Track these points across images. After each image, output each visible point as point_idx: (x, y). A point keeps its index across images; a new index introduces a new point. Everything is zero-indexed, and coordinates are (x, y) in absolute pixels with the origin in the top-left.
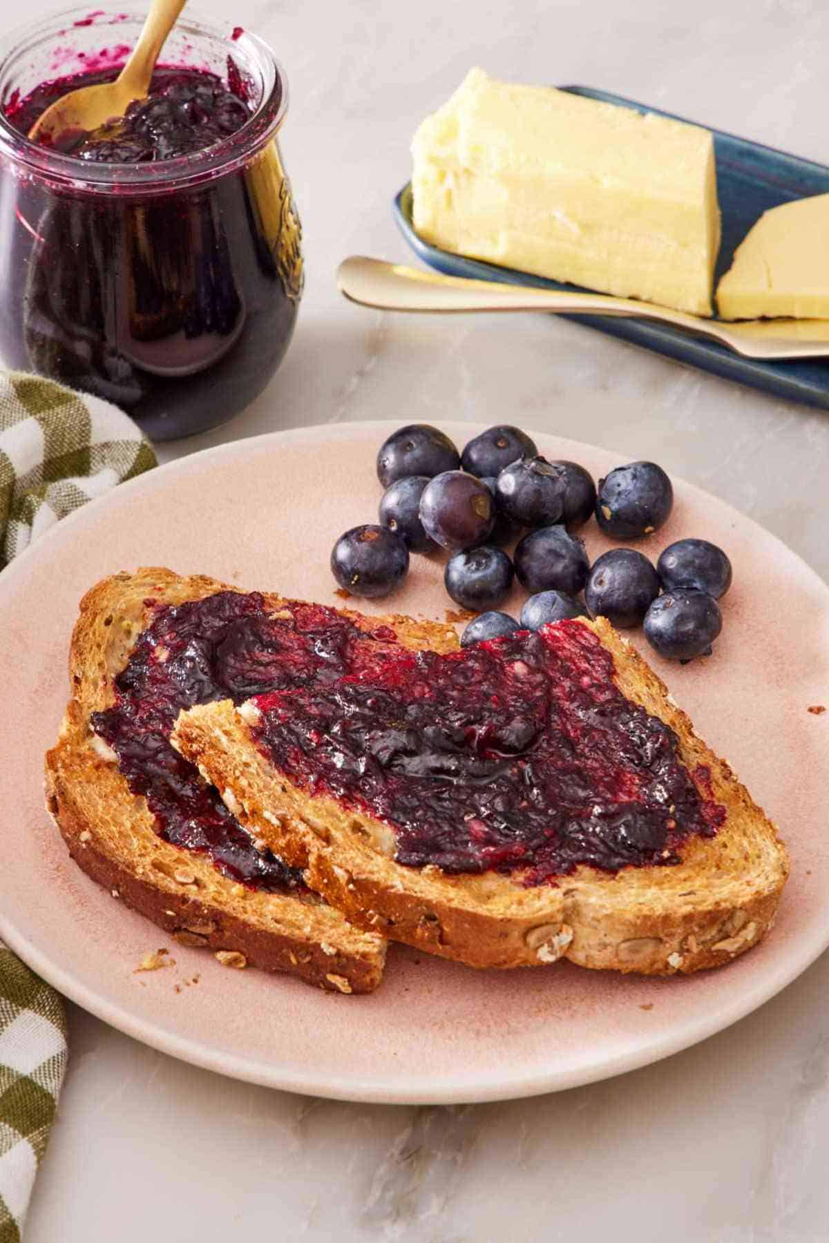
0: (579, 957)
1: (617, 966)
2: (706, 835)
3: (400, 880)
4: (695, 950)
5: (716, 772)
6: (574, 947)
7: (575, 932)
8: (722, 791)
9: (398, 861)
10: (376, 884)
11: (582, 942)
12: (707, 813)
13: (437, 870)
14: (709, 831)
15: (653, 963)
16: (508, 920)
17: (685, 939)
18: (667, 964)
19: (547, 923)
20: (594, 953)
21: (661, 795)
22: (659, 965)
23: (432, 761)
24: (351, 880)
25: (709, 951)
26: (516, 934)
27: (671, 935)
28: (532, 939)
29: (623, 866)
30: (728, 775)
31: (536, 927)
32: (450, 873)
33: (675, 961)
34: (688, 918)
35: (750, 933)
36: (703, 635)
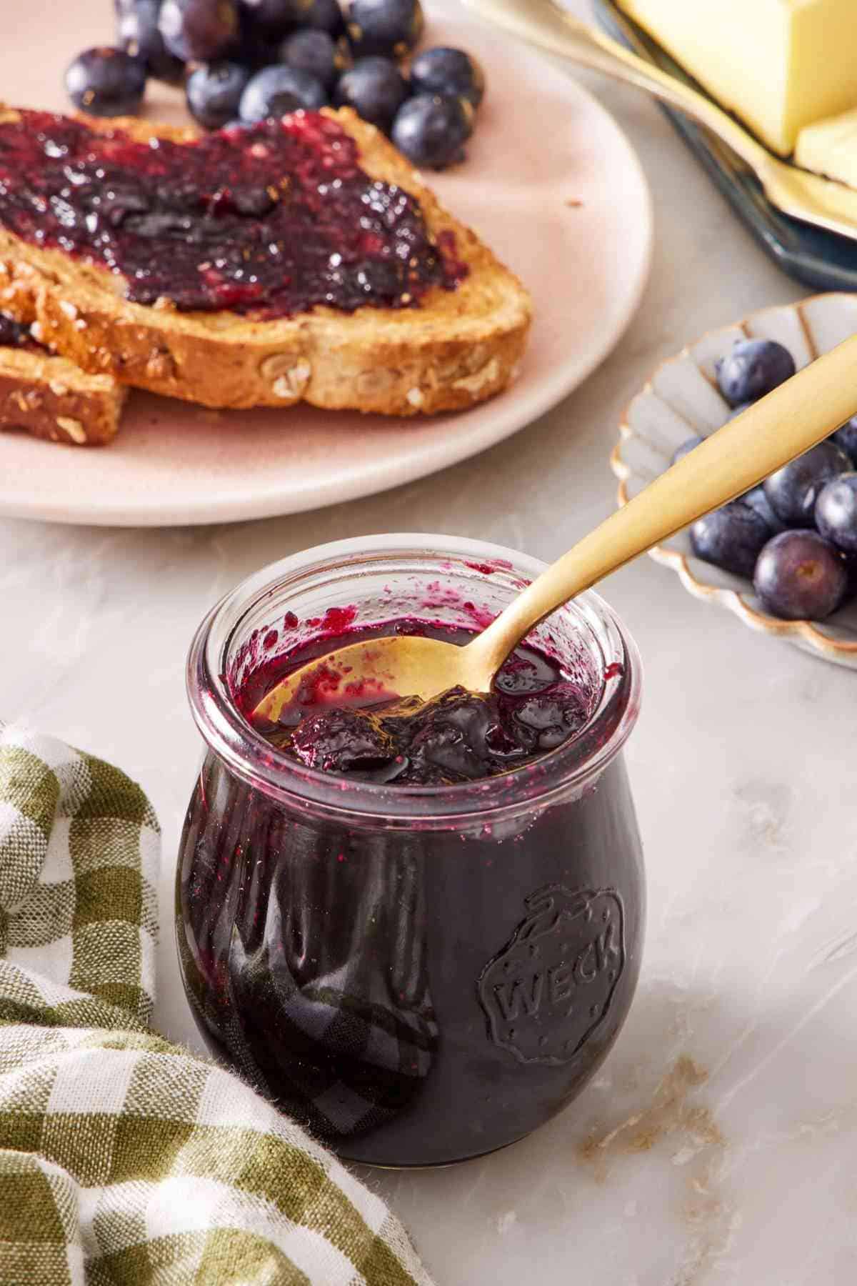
0: (318, 397)
1: (355, 403)
2: (448, 287)
3: (131, 313)
4: (436, 386)
5: (461, 237)
6: (313, 384)
7: (312, 368)
8: (465, 252)
9: (129, 299)
10: (105, 317)
11: (319, 379)
12: (450, 268)
13: (169, 304)
14: (450, 284)
15: (393, 399)
16: (241, 347)
17: (424, 373)
18: (407, 403)
19: (282, 353)
20: (332, 389)
21: (403, 250)
22: (399, 403)
23: (166, 220)
24: (80, 316)
25: (451, 390)
26: (251, 362)
27: (410, 367)
28: (267, 368)
29: (361, 305)
30: (472, 238)
31: (271, 355)
32: (182, 309)
33: (416, 398)
34: (427, 349)
35: (491, 372)
36: (455, 134)
